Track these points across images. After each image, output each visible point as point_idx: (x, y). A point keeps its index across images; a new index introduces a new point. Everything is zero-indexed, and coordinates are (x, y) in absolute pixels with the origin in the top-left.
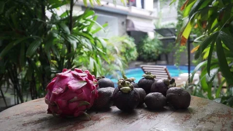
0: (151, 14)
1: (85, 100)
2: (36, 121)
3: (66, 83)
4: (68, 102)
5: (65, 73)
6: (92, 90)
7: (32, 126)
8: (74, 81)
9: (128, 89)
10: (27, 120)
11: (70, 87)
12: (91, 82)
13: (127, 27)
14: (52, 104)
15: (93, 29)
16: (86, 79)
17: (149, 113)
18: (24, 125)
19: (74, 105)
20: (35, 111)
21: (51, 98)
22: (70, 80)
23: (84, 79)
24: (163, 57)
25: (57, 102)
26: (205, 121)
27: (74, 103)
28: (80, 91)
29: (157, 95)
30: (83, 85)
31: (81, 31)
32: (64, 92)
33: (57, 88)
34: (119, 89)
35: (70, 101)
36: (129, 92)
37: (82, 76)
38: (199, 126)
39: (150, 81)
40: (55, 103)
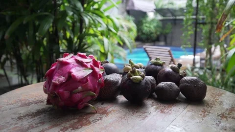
1: (90, 90)
2: (33, 113)
3: (68, 70)
4: (71, 93)
5: (67, 58)
6: (97, 79)
7: (30, 120)
8: (77, 68)
9: (139, 79)
10: (23, 111)
11: (74, 76)
12: (97, 69)
13: (126, 6)
14: (52, 95)
15: (104, 7)
16: (91, 65)
17: (162, 106)
18: (20, 118)
19: (78, 96)
21: (51, 88)
22: (73, 67)
23: (89, 65)
25: (58, 93)
26: (226, 117)
27: (79, 95)
28: (85, 80)
29: (170, 86)
30: (89, 73)
31: (91, 8)
32: (66, 81)
33: (58, 76)
34: (129, 78)
35: (74, 91)
36: (140, 81)
37: (87, 63)
38: (223, 124)
39: (159, 67)
40: (55, 94)
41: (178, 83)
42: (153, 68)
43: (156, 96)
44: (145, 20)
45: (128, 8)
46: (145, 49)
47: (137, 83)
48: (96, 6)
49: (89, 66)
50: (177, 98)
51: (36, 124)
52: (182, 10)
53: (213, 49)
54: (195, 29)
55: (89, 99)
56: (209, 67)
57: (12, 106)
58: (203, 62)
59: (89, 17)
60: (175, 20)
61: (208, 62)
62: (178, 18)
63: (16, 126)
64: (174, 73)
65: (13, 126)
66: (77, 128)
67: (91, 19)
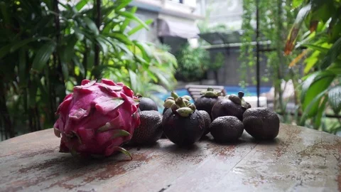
0: (192, 12)
1: (122, 128)
2: (40, 165)
3: (91, 101)
4: (96, 132)
5: (86, 85)
6: (131, 113)
7: (37, 173)
8: (104, 97)
9: (187, 111)
10: (26, 163)
11: (99, 107)
12: (129, 99)
13: (158, 30)
14: (68, 135)
16: (121, 94)
17: (221, 148)
18: (22, 171)
19: (106, 136)
20: (35, 150)
21: (66, 127)
22: (96, 97)
23: (118, 94)
24: (211, 75)
25: (78, 132)
26: (309, 155)
27: (107, 133)
29: (230, 120)
30: (119, 104)
31: (110, 31)
32: (88, 116)
33: (76, 109)
34: (174, 112)
35: (100, 129)
36: (190, 114)
37: (116, 91)
38: (304, 162)
39: (212, 100)
40: (74, 134)
41: (240, 118)
42: (205, 102)
43: (212, 138)
44: (186, 49)
45: (160, 34)
46: (188, 89)
47: (185, 118)
48: (116, 28)
49: (119, 96)
50: (241, 138)
51: (47, 176)
52: (236, 33)
53: (283, 85)
54: (256, 58)
55: (120, 141)
56: (279, 111)
57: (8, 158)
58: (271, 105)
59: (107, 43)
60: (228, 48)
61: (278, 104)
62: (231, 45)
63: (19, 179)
64: (234, 105)
65: (14, 180)
66: (108, 177)
67: (111, 46)
